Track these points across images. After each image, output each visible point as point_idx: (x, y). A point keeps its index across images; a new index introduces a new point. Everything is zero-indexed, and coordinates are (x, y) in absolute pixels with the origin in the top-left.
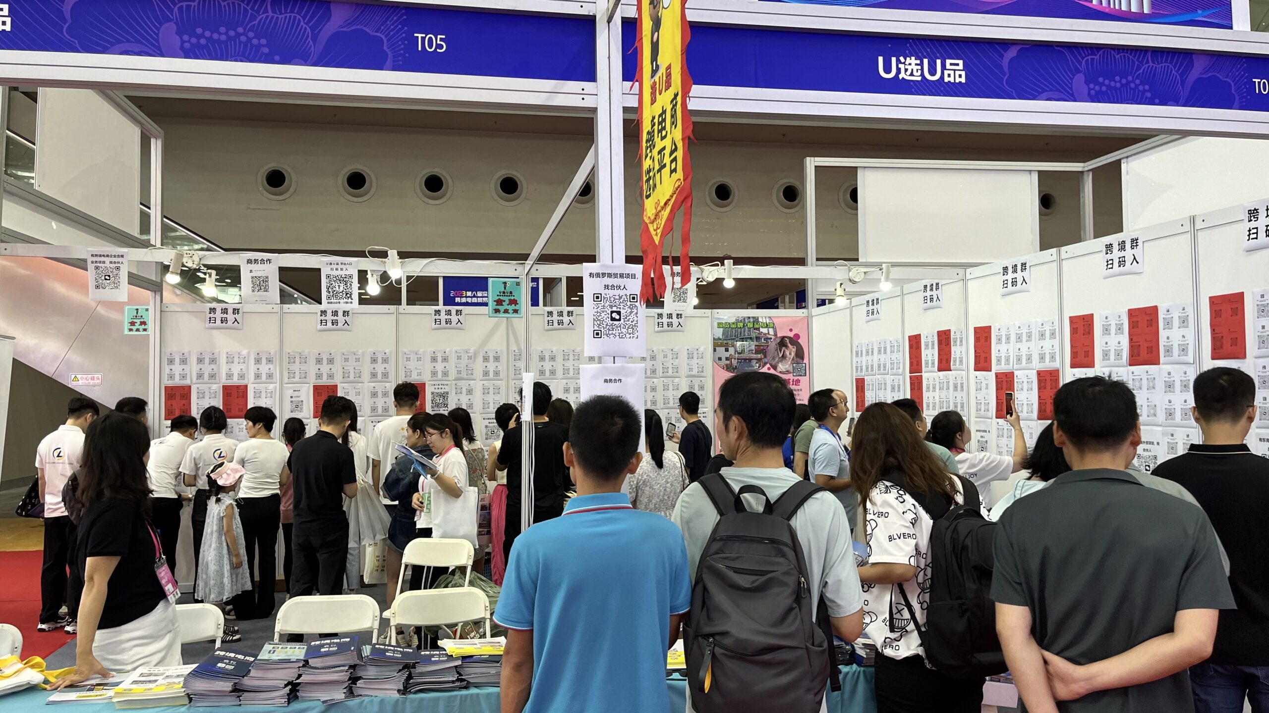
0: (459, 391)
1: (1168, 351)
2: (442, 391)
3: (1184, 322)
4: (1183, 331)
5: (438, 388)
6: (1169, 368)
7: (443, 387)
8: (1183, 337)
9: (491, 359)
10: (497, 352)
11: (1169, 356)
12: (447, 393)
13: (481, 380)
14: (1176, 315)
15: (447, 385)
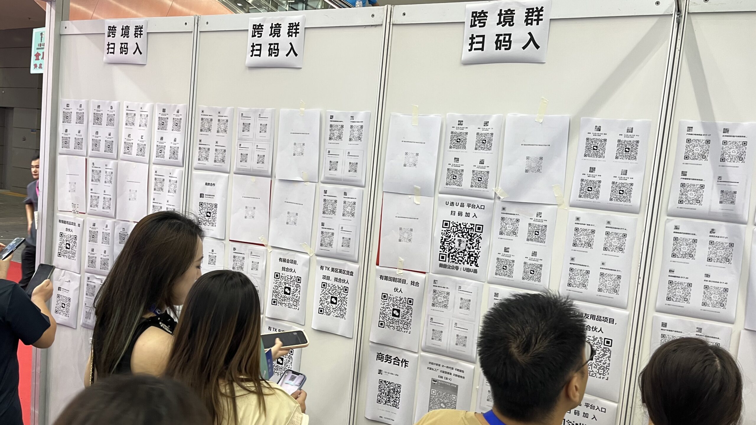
0: (510, 228)
2: (469, 221)
5: (460, 214)
7: (471, 211)
9: (611, 148)
10: (631, 130)
12: (480, 228)
13: (572, 206)
15: (482, 207)
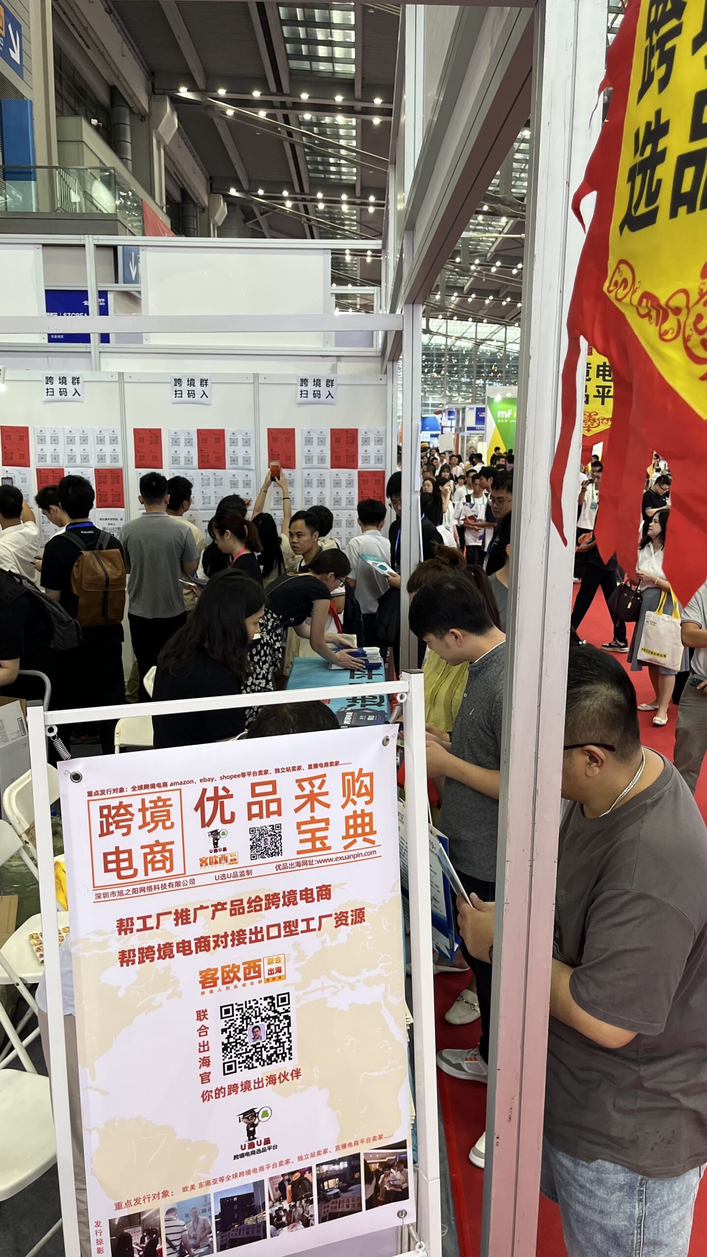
1: (234, 460)
3: (247, 442)
4: (246, 448)
6: (234, 472)
8: (247, 452)
11: (234, 464)
14: (240, 437)
